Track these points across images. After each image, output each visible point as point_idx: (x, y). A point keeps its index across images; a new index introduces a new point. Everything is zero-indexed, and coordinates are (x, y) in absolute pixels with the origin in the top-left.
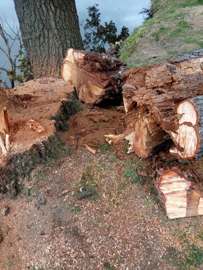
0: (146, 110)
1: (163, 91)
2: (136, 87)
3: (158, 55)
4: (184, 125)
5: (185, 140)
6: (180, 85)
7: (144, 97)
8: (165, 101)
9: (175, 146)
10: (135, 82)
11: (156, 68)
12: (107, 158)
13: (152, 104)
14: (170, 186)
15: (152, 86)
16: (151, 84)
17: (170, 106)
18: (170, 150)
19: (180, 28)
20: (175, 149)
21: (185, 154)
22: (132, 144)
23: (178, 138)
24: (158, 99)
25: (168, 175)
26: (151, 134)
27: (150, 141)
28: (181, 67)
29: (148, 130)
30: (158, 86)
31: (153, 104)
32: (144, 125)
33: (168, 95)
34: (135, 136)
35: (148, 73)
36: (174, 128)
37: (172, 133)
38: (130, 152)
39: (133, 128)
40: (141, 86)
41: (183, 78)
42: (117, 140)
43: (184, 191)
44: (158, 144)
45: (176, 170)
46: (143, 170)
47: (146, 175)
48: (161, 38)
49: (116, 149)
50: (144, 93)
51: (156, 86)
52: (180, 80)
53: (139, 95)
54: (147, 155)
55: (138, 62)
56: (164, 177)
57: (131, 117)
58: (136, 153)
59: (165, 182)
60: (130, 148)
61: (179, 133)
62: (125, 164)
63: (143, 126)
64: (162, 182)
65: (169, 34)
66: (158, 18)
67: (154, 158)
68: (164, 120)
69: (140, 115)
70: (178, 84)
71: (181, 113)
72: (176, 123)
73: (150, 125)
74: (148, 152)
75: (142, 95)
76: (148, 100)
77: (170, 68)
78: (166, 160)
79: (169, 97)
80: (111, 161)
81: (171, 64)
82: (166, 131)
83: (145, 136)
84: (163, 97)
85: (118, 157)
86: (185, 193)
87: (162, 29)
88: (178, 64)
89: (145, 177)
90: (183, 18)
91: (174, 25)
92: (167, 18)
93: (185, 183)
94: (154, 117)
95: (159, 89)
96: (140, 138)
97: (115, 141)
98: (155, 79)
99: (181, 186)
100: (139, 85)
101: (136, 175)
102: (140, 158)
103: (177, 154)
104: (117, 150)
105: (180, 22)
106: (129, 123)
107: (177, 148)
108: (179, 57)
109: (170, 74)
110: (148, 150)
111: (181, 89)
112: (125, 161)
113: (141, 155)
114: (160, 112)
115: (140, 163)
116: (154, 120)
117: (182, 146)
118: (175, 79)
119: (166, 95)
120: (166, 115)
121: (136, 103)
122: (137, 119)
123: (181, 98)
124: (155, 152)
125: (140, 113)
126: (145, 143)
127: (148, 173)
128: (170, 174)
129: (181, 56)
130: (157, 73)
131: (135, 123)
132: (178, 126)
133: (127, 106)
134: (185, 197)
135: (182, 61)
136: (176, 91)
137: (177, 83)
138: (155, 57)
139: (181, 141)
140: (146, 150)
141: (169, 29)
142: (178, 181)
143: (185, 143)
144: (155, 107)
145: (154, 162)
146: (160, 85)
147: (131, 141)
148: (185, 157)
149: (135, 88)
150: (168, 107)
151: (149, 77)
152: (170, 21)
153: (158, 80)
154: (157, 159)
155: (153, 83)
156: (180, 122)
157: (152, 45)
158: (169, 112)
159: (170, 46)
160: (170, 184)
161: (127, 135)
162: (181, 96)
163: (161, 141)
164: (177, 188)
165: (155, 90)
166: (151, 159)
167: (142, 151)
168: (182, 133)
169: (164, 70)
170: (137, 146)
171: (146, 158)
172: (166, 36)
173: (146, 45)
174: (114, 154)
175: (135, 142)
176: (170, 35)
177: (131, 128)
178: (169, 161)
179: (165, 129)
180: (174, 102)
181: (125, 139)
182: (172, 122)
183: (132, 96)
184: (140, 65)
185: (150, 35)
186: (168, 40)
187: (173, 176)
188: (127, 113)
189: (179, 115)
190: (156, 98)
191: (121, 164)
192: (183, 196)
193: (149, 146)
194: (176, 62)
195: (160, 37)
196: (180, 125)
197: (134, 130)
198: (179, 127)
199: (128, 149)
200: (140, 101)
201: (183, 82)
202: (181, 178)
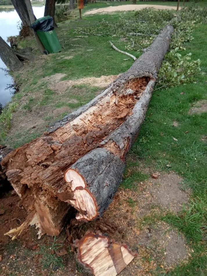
0: (39, 188)
1: (48, 164)
2: (21, 169)
3: (36, 124)
4: (77, 190)
5: (84, 203)
6: (62, 152)
7: (32, 177)
8: (53, 174)
9: (79, 212)
10: (18, 164)
11: (34, 145)
12: (18, 257)
13: (41, 181)
14: (91, 253)
15: (36, 162)
16: (34, 162)
17: (59, 176)
18: (76, 217)
19: (47, 96)
20: (80, 214)
21: (89, 216)
22: (40, 227)
23: (77, 203)
24: (45, 175)
25: (84, 243)
26: (53, 210)
27: (56, 215)
28: (56, 136)
29: (49, 207)
30: (42, 161)
31: (43, 181)
32: (43, 203)
33: (53, 167)
34: (39, 217)
35: (28, 151)
36: (70, 195)
37: (71, 201)
38: (41, 236)
39: (33, 210)
40: (26, 166)
41: (61, 145)
42: (21, 232)
43: (105, 250)
44: (65, 214)
45: (90, 233)
46: (61, 248)
47: (66, 253)
48: (34, 108)
49: (24, 240)
50: (31, 173)
51: (40, 161)
52: (60, 148)
53: (27, 176)
54: (58, 231)
55: (19, 136)
56: (82, 247)
57: (28, 200)
58: (47, 234)
59: (85, 251)
60: (39, 233)
61: (76, 199)
62: (40, 252)
63: (43, 205)
64: (82, 254)
65: (39, 103)
66: (24, 91)
67: (67, 229)
68: (59, 192)
69: (35, 195)
70: (60, 152)
71: (70, 181)
72: (69, 191)
73: (48, 201)
74: (59, 227)
75: (29, 175)
76: (37, 178)
77: (46, 141)
78: (79, 226)
79: (55, 169)
80: (24, 258)
81: (46, 137)
82: (65, 201)
83: (48, 213)
84: (49, 171)
85: (30, 249)
86: (107, 251)
87: (31, 100)
88: (53, 134)
89: (66, 255)
90: (47, 86)
91: (41, 94)
92: (32, 90)
93: (102, 242)
94: (49, 192)
95: (44, 163)
96: (44, 218)
97: (19, 233)
98: (37, 155)
99: (100, 247)
100: (23, 165)
101: (56, 258)
102: (54, 237)
103: (84, 218)
104: (27, 241)
105: (45, 91)
106: (28, 206)
107: (80, 213)
108: (52, 127)
109: (49, 145)
110: (58, 226)
111: (63, 156)
112: (39, 249)
113: (54, 234)
114: (52, 186)
115: (55, 243)
116: (49, 195)
117: (84, 209)
118: (55, 148)
119: (52, 167)
120: (59, 186)
121: (27, 185)
122: (34, 200)
123: (66, 164)
124: (66, 223)
125: (34, 193)
126: (51, 220)
127: (67, 250)
128: (86, 241)
129: (53, 126)
130: (36, 149)
131: (33, 205)
132: (72, 193)
133: (18, 191)
134: (109, 255)
135: (56, 130)
136: (59, 160)
137: (58, 151)
138: (34, 127)
139: (81, 205)
140: (56, 227)
141: (38, 99)
142: (96, 244)
143: (85, 206)
144: (45, 183)
145: (68, 234)
146: (43, 159)
147: (37, 224)
148: (91, 218)
149: (20, 171)
150: (58, 178)
151: (30, 155)
152: (36, 91)
153: (39, 156)
154: (70, 229)
155: (36, 160)
156: (73, 189)
157: (27, 117)
158: (60, 182)
159: (44, 114)
160: (90, 251)
161: (30, 221)
162: (66, 162)
163: (66, 209)
164: (98, 251)
165: (41, 165)
166: (65, 232)
167: (52, 230)
168: (79, 198)
169: (42, 144)
170: (46, 226)
171: (60, 235)
172: (37, 106)
173: (21, 119)
174: (25, 247)
175: (42, 223)
176: (41, 104)
177: (31, 211)
178: (82, 225)
179: (63, 199)
180: (61, 171)
181: (30, 225)
182: (66, 191)
183: (20, 179)
184: (22, 139)
185: (22, 109)
186: (41, 109)
187: (89, 241)
188: (22, 197)
189: (69, 183)
190: (43, 174)
191: (36, 256)
192: (106, 255)
193: (57, 220)
194: (50, 133)
195: (32, 108)
196: (74, 191)
197: (36, 212)
198: (74, 194)
199: (38, 234)
200: (30, 182)
201: (63, 148)
202: (97, 239)
